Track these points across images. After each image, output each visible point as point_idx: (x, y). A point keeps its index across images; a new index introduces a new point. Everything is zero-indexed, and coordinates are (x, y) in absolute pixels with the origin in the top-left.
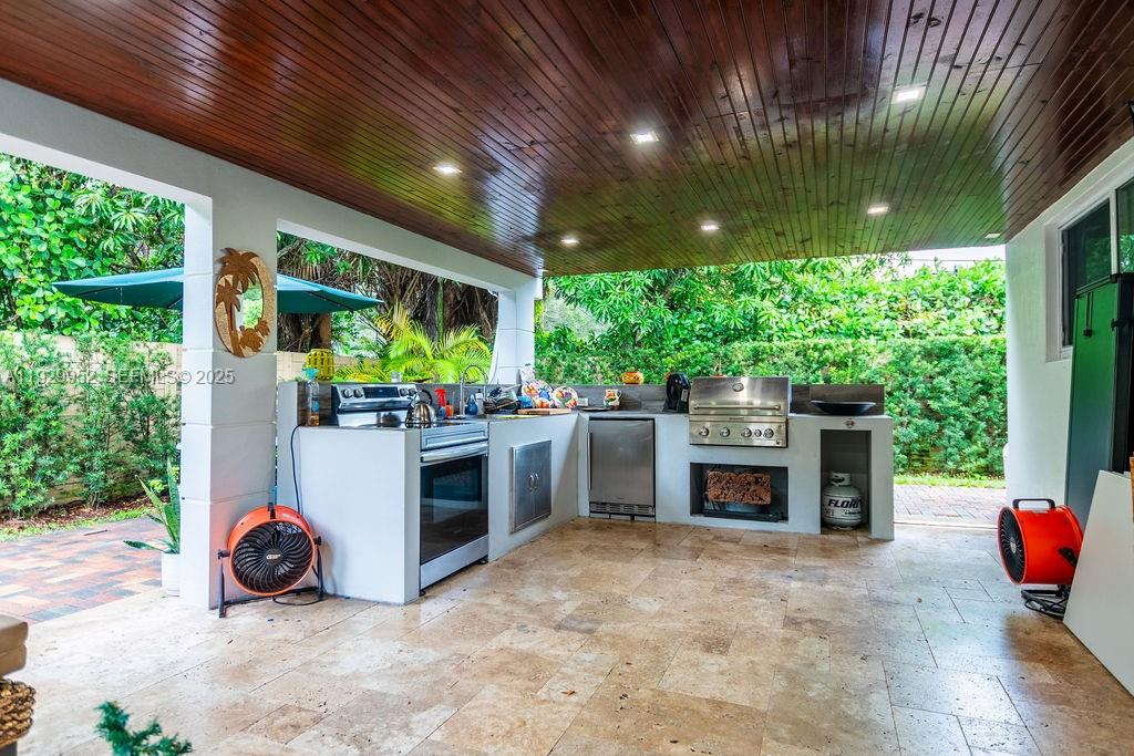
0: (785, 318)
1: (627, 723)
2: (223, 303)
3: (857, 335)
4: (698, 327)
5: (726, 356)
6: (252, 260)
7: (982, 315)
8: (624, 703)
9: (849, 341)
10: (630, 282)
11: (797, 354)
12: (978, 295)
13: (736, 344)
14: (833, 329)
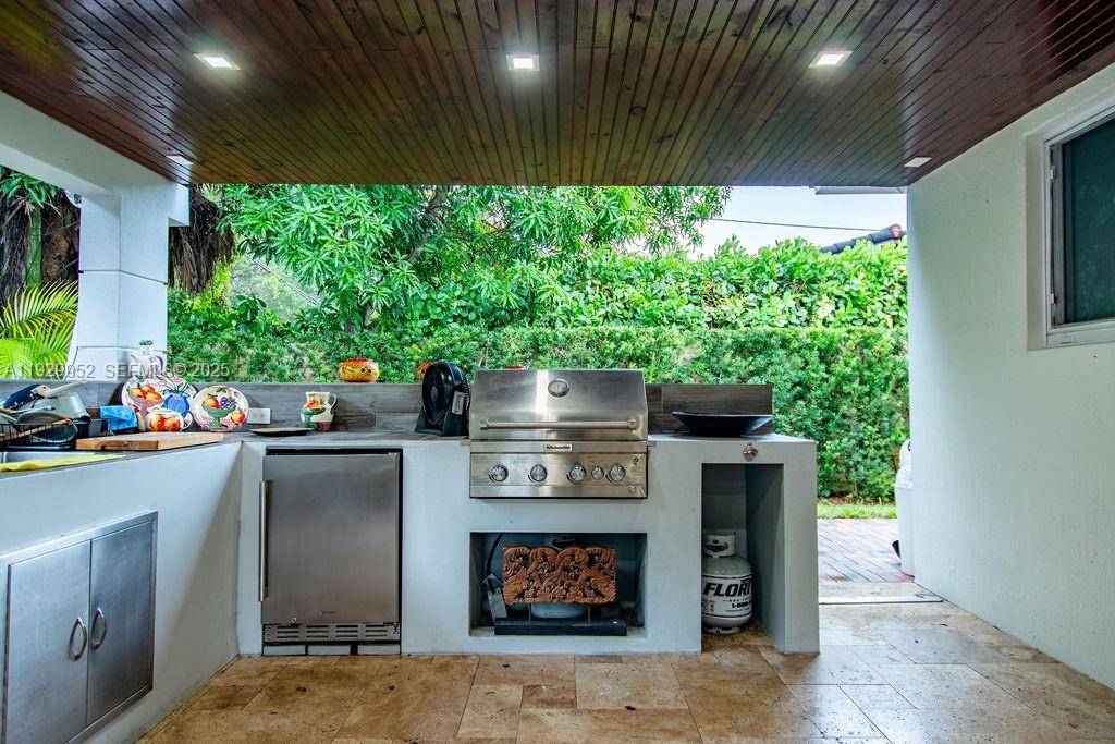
0: (565, 296)
3: (656, 321)
4: (456, 303)
5: (494, 345)
9: (652, 329)
11: (588, 345)
13: (509, 330)
14: (629, 314)
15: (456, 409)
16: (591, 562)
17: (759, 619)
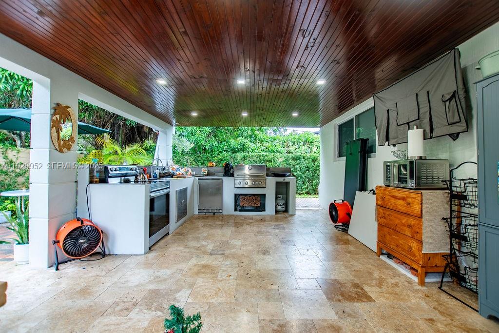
0: (251, 145)
1: (254, 282)
2: (54, 128)
3: (274, 152)
4: (225, 147)
5: (235, 157)
6: (68, 109)
7: (307, 148)
8: (248, 276)
9: (272, 154)
10: (204, 130)
11: (257, 158)
12: (305, 142)
13: (238, 154)
14: (267, 150)
15: (231, 172)
16: (256, 199)
17: (286, 210)
